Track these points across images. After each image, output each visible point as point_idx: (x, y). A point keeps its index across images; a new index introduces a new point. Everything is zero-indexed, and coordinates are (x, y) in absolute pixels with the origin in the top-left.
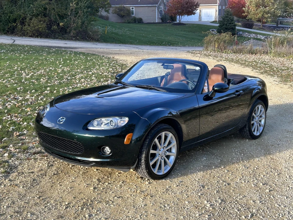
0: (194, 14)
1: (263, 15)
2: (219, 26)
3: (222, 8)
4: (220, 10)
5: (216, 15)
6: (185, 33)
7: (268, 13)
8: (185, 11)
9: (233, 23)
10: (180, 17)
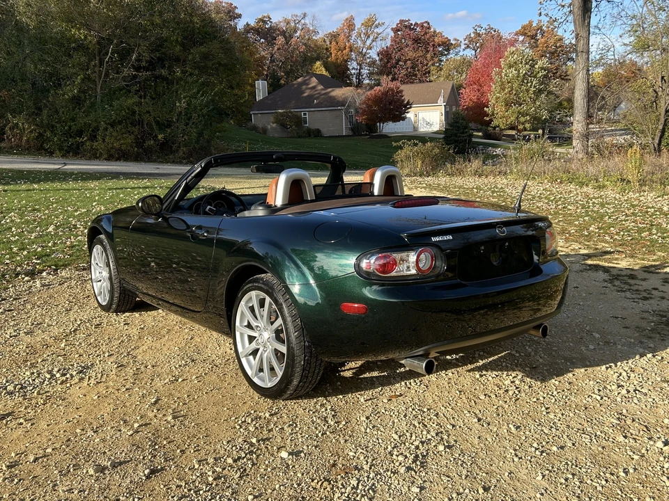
0: (404, 119)
1: (517, 118)
2: (444, 138)
3: (451, 109)
4: (447, 113)
5: (441, 121)
6: (388, 150)
7: (527, 115)
8: (387, 116)
9: (466, 132)
10: (382, 125)
